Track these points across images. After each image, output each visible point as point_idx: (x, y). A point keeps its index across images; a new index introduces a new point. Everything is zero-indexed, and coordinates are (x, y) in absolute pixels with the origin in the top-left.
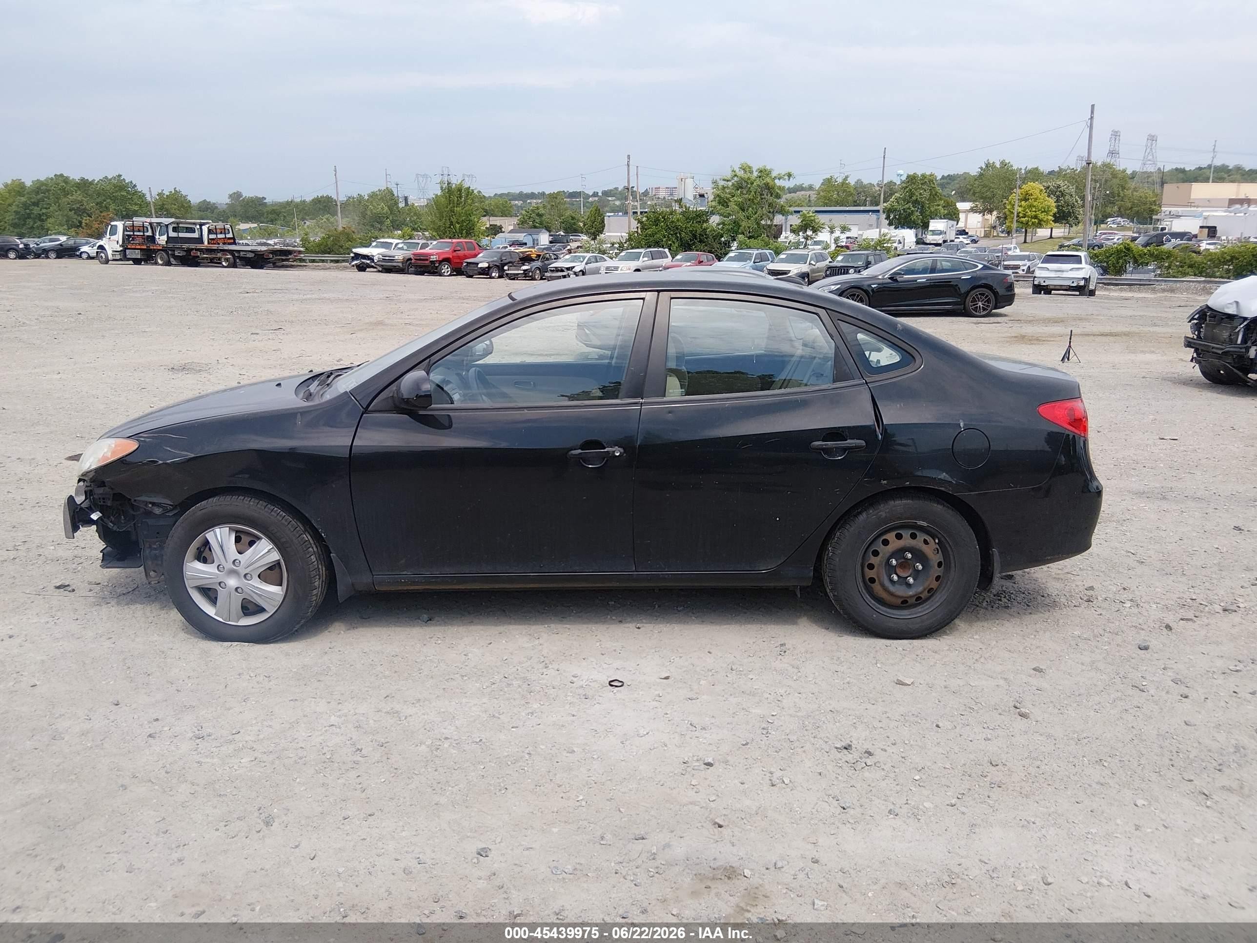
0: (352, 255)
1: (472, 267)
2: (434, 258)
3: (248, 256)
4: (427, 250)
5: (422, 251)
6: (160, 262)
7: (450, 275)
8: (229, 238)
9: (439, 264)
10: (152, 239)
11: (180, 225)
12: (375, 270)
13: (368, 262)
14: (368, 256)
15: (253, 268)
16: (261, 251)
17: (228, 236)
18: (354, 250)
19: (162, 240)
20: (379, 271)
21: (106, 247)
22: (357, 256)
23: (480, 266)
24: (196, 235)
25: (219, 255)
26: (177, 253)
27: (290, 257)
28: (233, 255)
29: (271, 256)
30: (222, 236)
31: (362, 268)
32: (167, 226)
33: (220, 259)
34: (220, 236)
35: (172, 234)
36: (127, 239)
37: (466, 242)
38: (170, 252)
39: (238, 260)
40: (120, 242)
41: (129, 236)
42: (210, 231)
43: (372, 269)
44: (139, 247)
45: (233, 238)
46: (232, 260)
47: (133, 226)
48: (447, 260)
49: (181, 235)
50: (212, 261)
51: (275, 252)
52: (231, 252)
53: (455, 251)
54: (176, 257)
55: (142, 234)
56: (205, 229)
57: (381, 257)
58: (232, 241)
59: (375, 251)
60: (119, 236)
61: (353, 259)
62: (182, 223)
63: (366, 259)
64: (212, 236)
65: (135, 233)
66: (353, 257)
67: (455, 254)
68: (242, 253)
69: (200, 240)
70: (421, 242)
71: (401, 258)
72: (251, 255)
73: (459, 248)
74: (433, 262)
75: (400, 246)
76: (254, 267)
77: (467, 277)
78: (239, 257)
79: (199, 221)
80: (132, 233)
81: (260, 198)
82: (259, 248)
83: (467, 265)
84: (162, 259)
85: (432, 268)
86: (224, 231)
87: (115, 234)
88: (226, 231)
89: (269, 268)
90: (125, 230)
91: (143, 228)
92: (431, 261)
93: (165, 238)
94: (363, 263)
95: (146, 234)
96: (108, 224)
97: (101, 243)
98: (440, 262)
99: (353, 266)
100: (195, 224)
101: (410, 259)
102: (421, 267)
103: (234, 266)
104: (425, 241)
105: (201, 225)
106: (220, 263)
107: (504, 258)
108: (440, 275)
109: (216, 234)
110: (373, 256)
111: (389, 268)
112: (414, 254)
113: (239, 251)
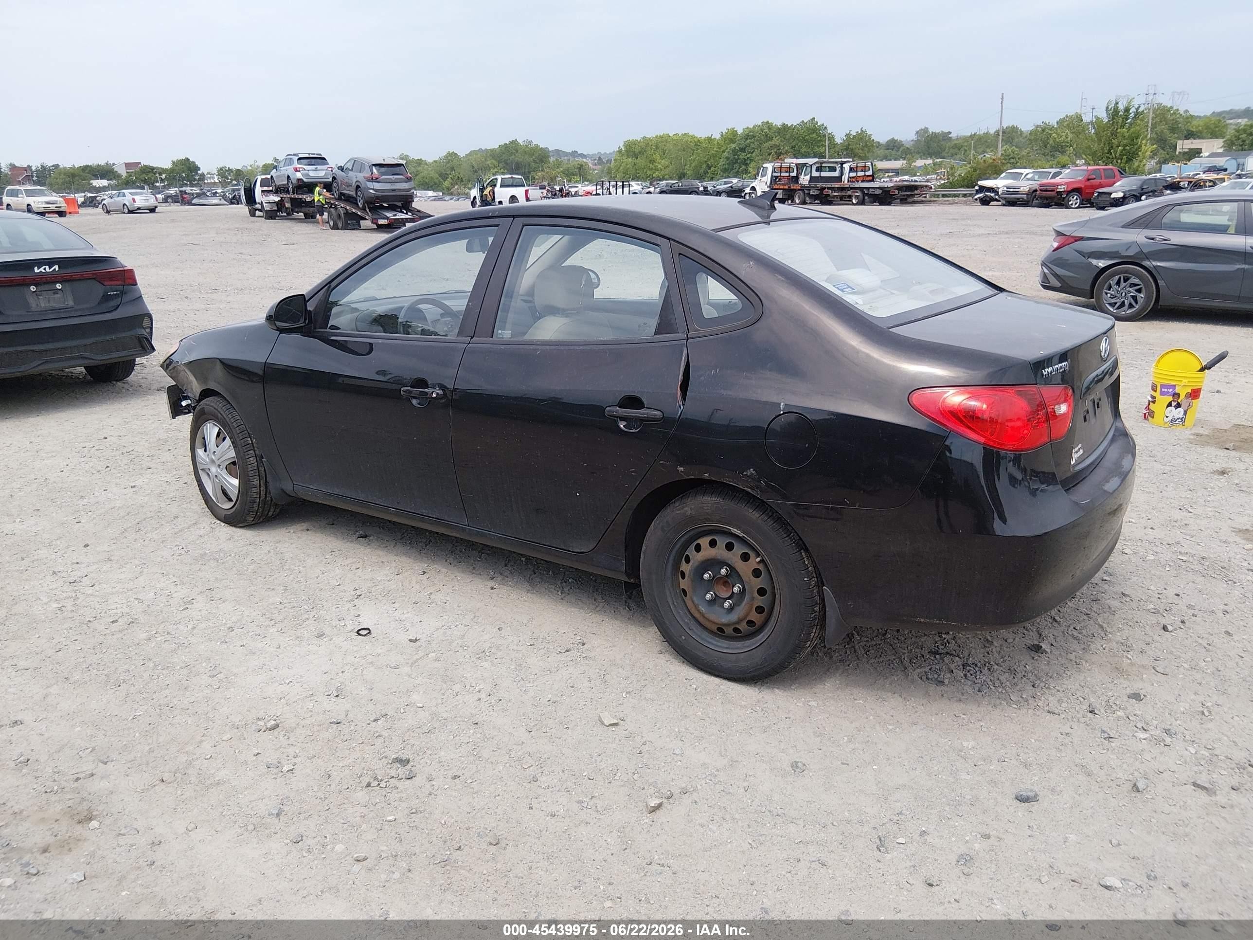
0: (977, 188)
1: (1104, 198)
2: (1061, 188)
3: (876, 193)
4: (1057, 180)
5: (1053, 181)
6: (797, 201)
7: (1078, 207)
8: (868, 176)
9: (1067, 195)
10: (796, 179)
11: (823, 165)
12: (1000, 203)
13: (992, 195)
14: (993, 189)
15: (880, 204)
16: (888, 187)
17: (867, 173)
18: (981, 183)
19: (804, 180)
20: (1004, 205)
21: (757, 188)
22: (982, 189)
23: (1112, 196)
24: (836, 174)
25: (849, 193)
26: (812, 193)
27: (916, 192)
28: (863, 193)
29: (897, 192)
30: (862, 174)
31: (985, 202)
32: (811, 166)
33: (850, 197)
34: (860, 174)
35: (815, 174)
36: (774, 180)
37: (1104, 169)
38: (806, 192)
39: (866, 197)
40: (768, 184)
41: (777, 177)
42: (851, 170)
43: (995, 203)
44: (782, 187)
45: (872, 176)
46: (861, 197)
47: (781, 167)
48: (1077, 190)
49: (823, 174)
50: (842, 198)
51: (900, 188)
52: (862, 189)
53: (1089, 180)
54: (811, 196)
55: (787, 174)
56: (846, 167)
57: (1005, 189)
58: (871, 178)
59: (1000, 183)
60: (768, 178)
61: (978, 192)
62: (824, 162)
63: (990, 192)
64: (853, 174)
65: (782, 174)
66: (977, 190)
67: (1088, 183)
68: (871, 190)
69: (839, 179)
70: (1053, 171)
71: (1026, 189)
72: (878, 192)
73: (1094, 177)
74: (1060, 193)
75: (1029, 176)
76: (882, 203)
77: (1098, 209)
78: (868, 194)
79: (840, 160)
80: (779, 174)
81: (945, 133)
82: (886, 185)
83: (1098, 196)
84: (799, 198)
85: (1059, 199)
86: (864, 169)
87: (765, 175)
88: (867, 168)
89: (897, 204)
90: (774, 171)
91: (789, 169)
92: (1057, 192)
93: (808, 177)
94: (987, 196)
95: (792, 174)
96: (759, 168)
97: (753, 185)
98: (1069, 193)
99: (976, 200)
100: (836, 163)
101: (1036, 191)
102: (1047, 198)
103: (862, 203)
104: (1058, 170)
105: (842, 164)
106: (851, 201)
107: (1145, 187)
108: (1067, 208)
109: (857, 172)
110: (999, 188)
111: (1013, 201)
112: (1041, 185)
113: (868, 188)
